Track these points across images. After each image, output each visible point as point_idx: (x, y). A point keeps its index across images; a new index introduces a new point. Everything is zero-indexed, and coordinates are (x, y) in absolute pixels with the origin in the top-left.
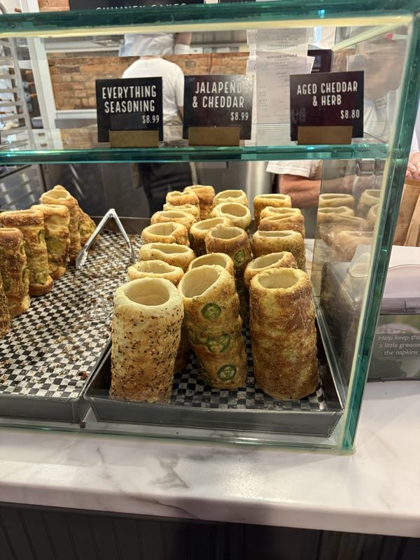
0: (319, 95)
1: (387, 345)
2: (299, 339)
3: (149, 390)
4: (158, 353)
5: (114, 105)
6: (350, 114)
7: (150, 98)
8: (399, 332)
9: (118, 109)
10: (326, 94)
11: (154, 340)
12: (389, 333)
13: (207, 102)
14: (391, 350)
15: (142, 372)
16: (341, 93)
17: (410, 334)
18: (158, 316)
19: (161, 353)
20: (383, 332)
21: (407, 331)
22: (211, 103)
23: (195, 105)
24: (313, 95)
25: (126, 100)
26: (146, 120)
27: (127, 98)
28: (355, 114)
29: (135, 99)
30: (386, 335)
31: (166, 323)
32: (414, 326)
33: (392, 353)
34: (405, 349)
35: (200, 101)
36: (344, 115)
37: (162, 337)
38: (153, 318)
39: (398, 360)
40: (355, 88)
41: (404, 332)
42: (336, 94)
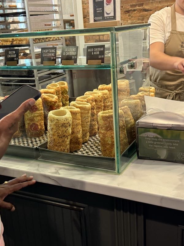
0: (94, 52)
1: (149, 142)
2: (111, 134)
3: (57, 147)
4: (59, 133)
5: (45, 54)
6: (101, 56)
7: (53, 53)
8: (153, 136)
9: (46, 55)
10: (95, 51)
11: (58, 128)
12: (149, 136)
13: (67, 53)
14: (151, 144)
15: (54, 140)
16: (99, 51)
17: (158, 138)
18: (59, 120)
19: (60, 133)
20: (146, 136)
21: (156, 136)
22: (68, 54)
23: (64, 54)
24: (92, 52)
25: (48, 53)
26: (52, 58)
27: (48, 52)
28: (103, 56)
29: (50, 53)
30: (148, 137)
31: (61, 123)
32: (158, 134)
33: (152, 146)
34: (157, 144)
35: (65, 53)
36: (100, 57)
37: (61, 127)
38: (57, 120)
39: (155, 150)
40: (103, 50)
41: (155, 137)
42: (98, 51)
